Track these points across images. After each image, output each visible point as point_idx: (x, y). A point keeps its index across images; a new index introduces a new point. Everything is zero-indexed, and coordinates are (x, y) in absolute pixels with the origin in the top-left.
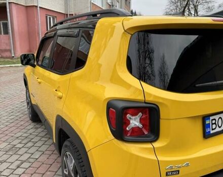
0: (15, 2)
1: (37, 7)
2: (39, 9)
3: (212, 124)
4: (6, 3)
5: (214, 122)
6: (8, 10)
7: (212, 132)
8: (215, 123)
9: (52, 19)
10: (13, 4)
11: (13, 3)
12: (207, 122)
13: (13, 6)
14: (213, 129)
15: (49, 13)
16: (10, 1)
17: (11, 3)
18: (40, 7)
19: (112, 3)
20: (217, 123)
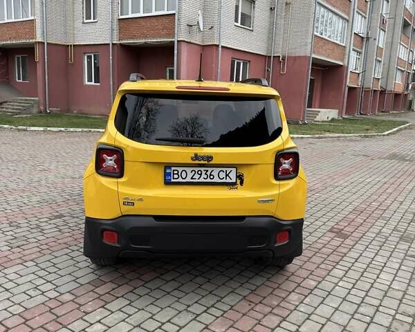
0: (186, 40)
1: (218, 46)
2: (220, 49)
3: (174, 174)
4: (173, 42)
5: (176, 172)
6: (176, 52)
7: (173, 180)
8: (177, 174)
9: (242, 64)
10: (183, 44)
11: (184, 41)
12: (168, 171)
13: (183, 45)
14: (174, 179)
15: (237, 56)
16: (179, 39)
17: (181, 41)
18: (222, 47)
19: (368, 33)
20: (179, 174)
